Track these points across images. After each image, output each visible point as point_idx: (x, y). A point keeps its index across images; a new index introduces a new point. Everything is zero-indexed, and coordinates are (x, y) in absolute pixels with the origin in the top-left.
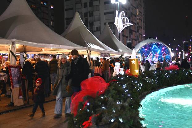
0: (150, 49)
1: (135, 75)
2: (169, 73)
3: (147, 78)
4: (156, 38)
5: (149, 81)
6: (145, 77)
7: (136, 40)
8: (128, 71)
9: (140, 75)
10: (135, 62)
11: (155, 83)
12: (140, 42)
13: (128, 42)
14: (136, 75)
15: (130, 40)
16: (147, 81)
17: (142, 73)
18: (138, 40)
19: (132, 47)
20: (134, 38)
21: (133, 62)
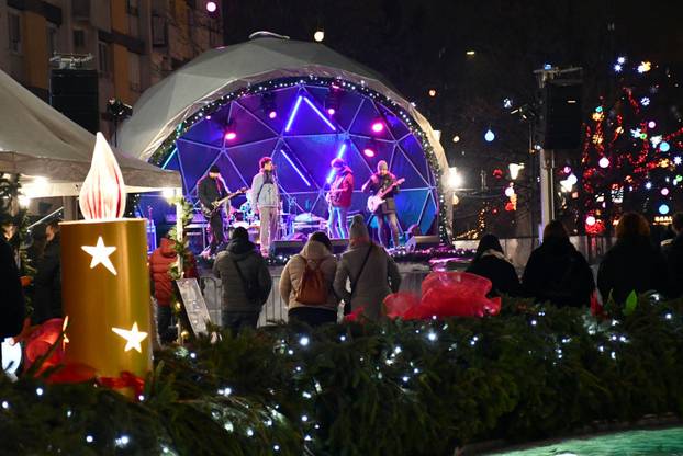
0: (266, 135)
1: (114, 375)
2: (414, 350)
3: (225, 402)
4: (319, 36)
5: (247, 423)
6: (211, 389)
7: (137, 47)
8: (51, 340)
9: (166, 371)
10: (113, 257)
11: (293, 446)
12: (177, 65)
13: (67, 62)
14: (128, 379)
15: (79, 43)
16: (229, 427)
17: (183, 352)
18: (162, 46)
19: (103, 108)
20: (125, 25)
21: (99, 253)
